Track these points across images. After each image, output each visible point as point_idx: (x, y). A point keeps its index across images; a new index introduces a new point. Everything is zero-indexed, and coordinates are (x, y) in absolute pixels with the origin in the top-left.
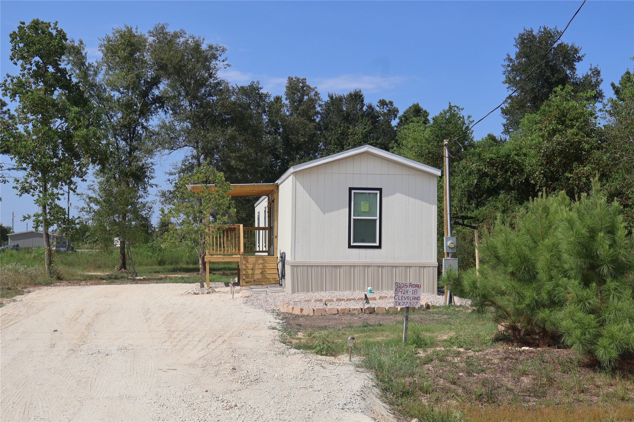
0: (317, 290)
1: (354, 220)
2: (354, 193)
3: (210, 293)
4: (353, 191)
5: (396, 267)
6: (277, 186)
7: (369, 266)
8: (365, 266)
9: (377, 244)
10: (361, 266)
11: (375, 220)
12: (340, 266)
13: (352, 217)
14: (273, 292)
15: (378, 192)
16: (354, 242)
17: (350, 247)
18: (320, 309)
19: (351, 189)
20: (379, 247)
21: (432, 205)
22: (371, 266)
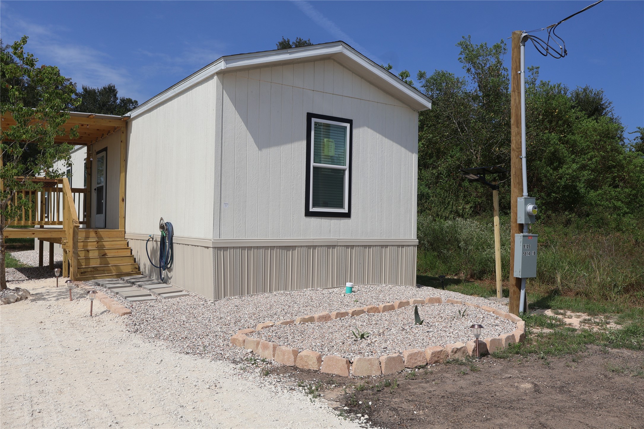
0: (256, 291)
1: (314, 168)
2: (316, 124)
3: (21, 299)
4: (314, 120)
5: (370, 246)
6: (127, 123)
7: (334, 246)
8: (329, 247)
9: (346, 210)
10: (324, 246)
11: (344, 170)
12: (293, 248)
13: (312, 164)
14: (168, 298)
15: (348, 125)
16: (314, 206)
17: (308, 214)
18: (394, 358)
19: (310, 116)
20: (347, 215)
21: (413, 153)
22: (338, 246)
